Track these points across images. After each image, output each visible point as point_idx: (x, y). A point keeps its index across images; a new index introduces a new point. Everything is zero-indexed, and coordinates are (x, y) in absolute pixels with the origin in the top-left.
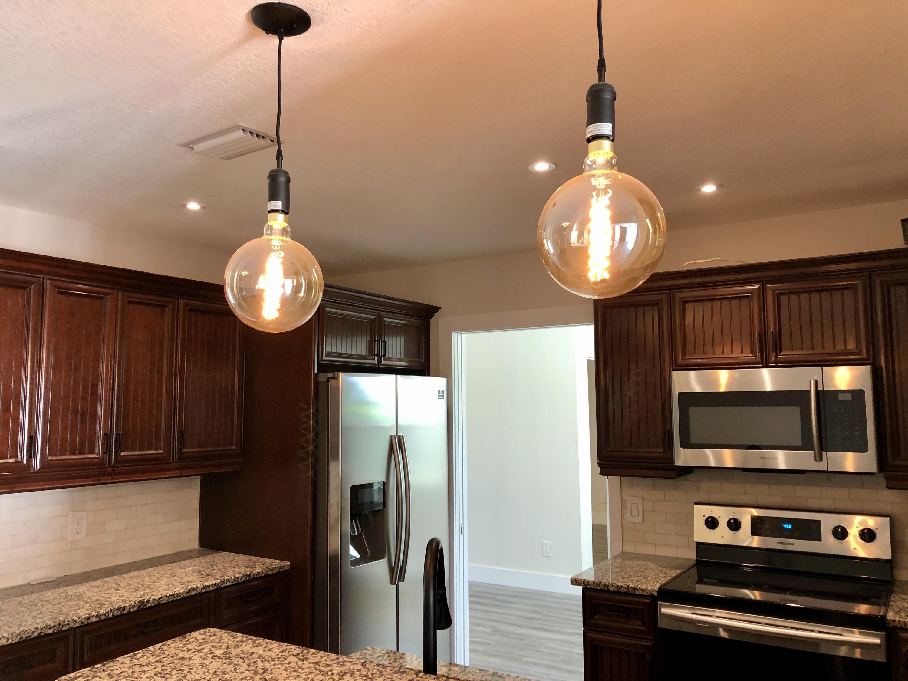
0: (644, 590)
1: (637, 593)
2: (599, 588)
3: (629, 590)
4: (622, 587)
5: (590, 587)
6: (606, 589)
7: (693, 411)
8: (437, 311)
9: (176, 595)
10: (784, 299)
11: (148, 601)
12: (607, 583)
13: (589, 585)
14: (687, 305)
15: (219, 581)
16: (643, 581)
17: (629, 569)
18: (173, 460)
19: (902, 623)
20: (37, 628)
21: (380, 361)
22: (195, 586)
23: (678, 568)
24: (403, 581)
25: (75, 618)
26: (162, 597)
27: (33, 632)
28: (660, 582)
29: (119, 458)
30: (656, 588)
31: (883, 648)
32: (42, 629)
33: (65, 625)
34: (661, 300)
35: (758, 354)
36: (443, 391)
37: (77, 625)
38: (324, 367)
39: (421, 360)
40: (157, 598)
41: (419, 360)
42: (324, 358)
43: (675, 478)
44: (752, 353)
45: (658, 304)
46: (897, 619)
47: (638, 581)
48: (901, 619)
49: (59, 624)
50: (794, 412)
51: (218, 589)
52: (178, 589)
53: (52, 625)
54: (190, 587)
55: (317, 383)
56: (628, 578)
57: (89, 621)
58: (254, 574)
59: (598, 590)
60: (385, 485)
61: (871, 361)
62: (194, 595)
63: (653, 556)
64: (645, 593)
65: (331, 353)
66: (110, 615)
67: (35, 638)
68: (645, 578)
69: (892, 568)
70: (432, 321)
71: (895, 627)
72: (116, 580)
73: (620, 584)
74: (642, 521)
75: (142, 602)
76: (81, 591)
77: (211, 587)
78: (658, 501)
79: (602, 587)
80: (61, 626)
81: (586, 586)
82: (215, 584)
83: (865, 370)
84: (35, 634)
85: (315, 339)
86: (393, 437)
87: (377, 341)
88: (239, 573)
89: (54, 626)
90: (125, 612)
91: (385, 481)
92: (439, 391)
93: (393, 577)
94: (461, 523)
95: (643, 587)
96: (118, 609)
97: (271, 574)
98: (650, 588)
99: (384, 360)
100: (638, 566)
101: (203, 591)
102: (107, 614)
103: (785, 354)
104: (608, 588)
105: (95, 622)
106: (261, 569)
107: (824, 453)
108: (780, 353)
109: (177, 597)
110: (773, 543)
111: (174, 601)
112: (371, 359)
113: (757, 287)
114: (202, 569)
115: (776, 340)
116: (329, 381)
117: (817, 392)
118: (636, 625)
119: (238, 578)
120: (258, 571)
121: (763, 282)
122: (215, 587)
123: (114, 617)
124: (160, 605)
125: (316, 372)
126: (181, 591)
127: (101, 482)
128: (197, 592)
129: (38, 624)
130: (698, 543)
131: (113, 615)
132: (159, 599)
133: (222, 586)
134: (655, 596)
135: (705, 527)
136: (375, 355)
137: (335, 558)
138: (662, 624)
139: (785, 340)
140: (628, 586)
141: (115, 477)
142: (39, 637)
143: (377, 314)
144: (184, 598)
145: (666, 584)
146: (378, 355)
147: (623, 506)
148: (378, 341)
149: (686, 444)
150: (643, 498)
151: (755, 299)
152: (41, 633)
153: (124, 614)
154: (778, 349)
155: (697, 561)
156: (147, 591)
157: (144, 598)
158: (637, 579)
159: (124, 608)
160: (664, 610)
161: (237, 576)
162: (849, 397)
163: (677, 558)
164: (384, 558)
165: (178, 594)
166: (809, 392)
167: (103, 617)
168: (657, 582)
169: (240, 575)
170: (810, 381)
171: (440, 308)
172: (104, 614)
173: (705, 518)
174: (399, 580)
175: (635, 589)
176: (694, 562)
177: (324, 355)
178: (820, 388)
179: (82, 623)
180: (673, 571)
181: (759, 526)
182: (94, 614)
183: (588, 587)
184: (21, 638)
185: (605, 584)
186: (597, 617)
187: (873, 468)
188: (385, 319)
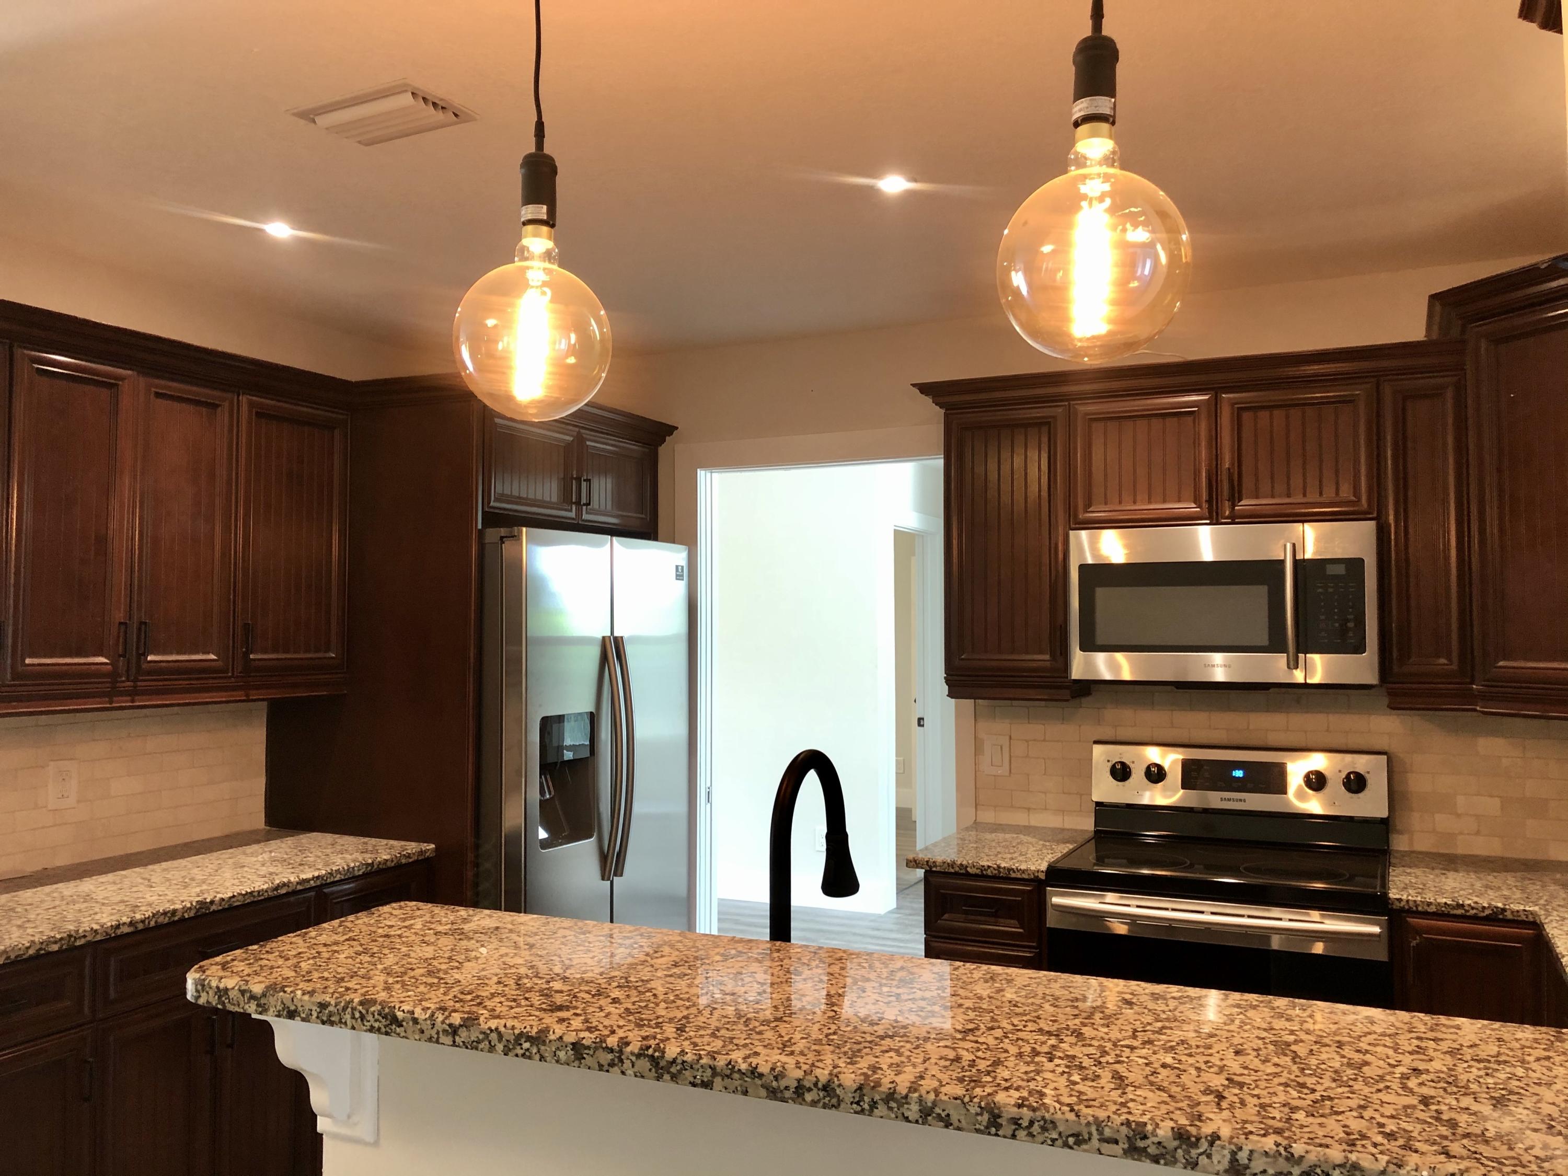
0: (1023, 871)
1: (1013, 875)
2: (952, 871)
3: (1000, 872)
4: (989, 867)
5: (938, 869)
6: (963, 871)
7: (1100, 592)
8: (671, 434)
9: (256, 894)
10: (1246, 416)
11: (212, 902)
12: (965, 863)
13: (936, 866)
14: (1094, 425)
15: (324, 872)
16: (1021, 858)
17: (994, 844)
18: (233, 674)
19: (1411, 904)
20: (33, 942)
21: (579, 513)
22: (285, 880)
23: (1066, 842)
24: (621, 875)
25: (96, 927)
26: (234, 896)
27: (28, 948)
28: (1046, 859)
29: (143, 666)
30: (1044, 866)
31: (1385, 940)
32: (42, 943)
33: (80, 938)
34: (1054, 417)
35: (1205, 505)
36: (682, 567)
37: (99, 938)
38: (494, 519)
39: (643, 516)
40: (226, 896)
41: (641, 516)
42: (492, 504)
43: (1067, 700)
44: (1195, 503)
45: (1049, 423)
46: (1404, 897)
47: (1012, 859)
48: (1410, 898)
49: (70, 936)
50: (1261, 592)
51: (322, 885)
52: (258, 884)
53: (58, 936)
54: (277, 882)
55: (482, 546)
56: (996, 855)
57: (119, 932)
58: (380, 862)
59: (951, 873)
60: (593, 718)
61: (1375, 515)
62: (284, 894)
63: (1025, 826)
64: (1025, 876)
65: (502, 495)
66: (152, 924)
67: (31, 958)
68: (1021, 855)
69: (1387, 833)
70: (662, 450)
71: (1402, 910)
72: (140, 873)
73: (985, 864)
74: (1007, 774)
75: (202, 903)
76: (86, 889)
77: (312, 882)
78: (1035, 740)
79: (957, 869)
80: (73, 939)
81: (931, 867)
82: (318, 877)
83: (1368, 528)
84: (31, 952)
85: (477, 471)
86: (607, 641)
87: (575, 479)
88: (354, 861)
89: (62, 939)
90: (176, 918)
91: (593, 710)
92: (677, 567)
93: (605, 870)
94: (708, 785)
95: (1023, 867)
96: (165, 913)
97: (405, 864)
98: (1033, 868)
99: (587, 513)
100: (1005, 841)
101: (299, 887)
102: (147, 922)
103: (1246, 504)
104: (967, 871)
105: (127, 934)
106: (389, 854)
107: (1301, 656)
108: (1240, 501)
109: (259, 895)
110: (1216, 800)
111: (253, 902)
112: (566, 510)
113: (1206, 397)
114: (285, 856)
115: (1233, 481)
116: (503, 542)
117: (1297, 563)
118: (1011, 927)
119: (353, 868)
120: (385, 857)
121: (1216, 390)
122: (318, 883)
123: (158, 927)
124: (231, 909)
125: (480, 527)
126: (265, 887)
127: (114, 705)
128: (290, 890)
129: (33, 936)
130: (1098, 804)
131: (156, 922)
132: (230, 898)
133: (329, 881)
134: (1041, 880)
135: (1111, 777)
136: (572, 503)
137: (514, 839)
138: (1052, 921)
139: (1248, 483)
140: (999, 867)
141: (136, 698)
142: (37, 957)
143: (575, 434)
144: (269, 899)
145: (1058, 861)
146: (578, 503)
147: (978, 749)
148: (579, 479)
149: (1090, 645)
150: (1010, 738)
151: (1203, 416)
152: (41, 949)
153: (174, 921)
154: (1236, 496)
155: (1096, 832)
156: (204, 887)
157: (206, 896)
158: (1009, 856)
159: (174, 912)
160: (1056, 900)
161: (352, 865)
162: (1340, 570)
163: (1063, 830)
164: (591, 837)
165: (259, 892)
166: (1282, 562)
167: (140, 926)
168: (1042, 859)
169: (357, 864)
170: (1285, 546)
171: (677, 428)
172: (143, 921)
173: (1110, 765)
174: (615, 875)
175: (1009, 870)
176: (1092, 834)
177: (493, 498)
178: (1299, 556)
179: (107, 934)
180: (1063, 846)
181: (1194, 774)
182: (125, 919)
183: (934, 869)
184: (8, 958)
185: (961, 865)
186: (946, 916)
187: (1370, 677)
188: (588, 443)
